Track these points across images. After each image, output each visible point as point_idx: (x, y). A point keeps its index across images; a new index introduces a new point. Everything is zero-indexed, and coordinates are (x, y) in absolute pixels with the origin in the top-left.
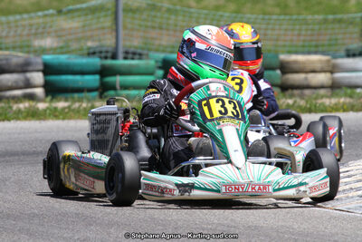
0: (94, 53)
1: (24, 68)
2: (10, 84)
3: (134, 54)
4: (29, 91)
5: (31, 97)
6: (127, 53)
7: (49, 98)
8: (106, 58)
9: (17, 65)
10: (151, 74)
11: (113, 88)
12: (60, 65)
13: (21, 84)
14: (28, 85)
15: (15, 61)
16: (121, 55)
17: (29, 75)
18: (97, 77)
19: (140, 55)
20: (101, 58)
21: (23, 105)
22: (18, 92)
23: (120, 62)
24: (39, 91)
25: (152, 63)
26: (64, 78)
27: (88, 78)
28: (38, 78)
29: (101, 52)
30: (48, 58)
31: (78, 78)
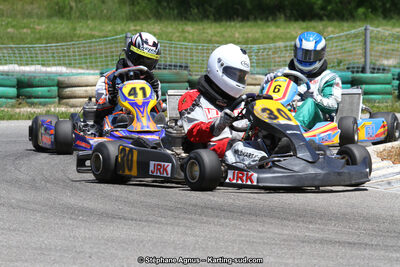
0: (348, 68)
3: (379, 69)
6: (374, 69)
8: (358, 72)
10: (389, 84)
16: (368, 70)
19: (384, 70)
20: (353, 72)
23: (368, 75)
25: (390, 75)
29: (353, 68)
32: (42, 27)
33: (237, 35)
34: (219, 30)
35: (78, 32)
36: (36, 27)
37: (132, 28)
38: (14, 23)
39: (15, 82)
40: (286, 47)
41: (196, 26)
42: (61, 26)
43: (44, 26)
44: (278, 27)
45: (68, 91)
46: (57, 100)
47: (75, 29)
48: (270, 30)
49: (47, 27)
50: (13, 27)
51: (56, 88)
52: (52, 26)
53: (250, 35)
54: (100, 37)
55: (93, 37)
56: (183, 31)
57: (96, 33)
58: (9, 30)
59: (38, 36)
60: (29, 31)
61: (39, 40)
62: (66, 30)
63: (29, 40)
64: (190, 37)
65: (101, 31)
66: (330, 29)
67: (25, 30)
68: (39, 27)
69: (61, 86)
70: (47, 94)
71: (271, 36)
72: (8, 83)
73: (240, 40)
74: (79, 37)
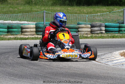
0: (118, 23)
1: (100, 26)
2: (97, 30)
4: (101, 31)
5: (102, 33)
7: (106, 33)
8: (121, 24)
9: (98, 25)
11: (122, 31)
12: (109, 25)
13: (99, 30)
14: (101, 30)
15: (98, 24)
17: (101, 28)
18: (118, 28)
21: (100, 35)
22: (99, 32)
24: (104, 32)
26: (110, 28)
27: (115, 28)
28: (104, 28)
29: (120, 22)
30: (107, 24)
31: (113, 28)
32: (21, 8)
33: (85, 11)
34: (79, 9)
35: (33, 10)
36: (19, 8)
37: (51, 8)
38: (12, 7)
39: (7, 27)
40: (101, 15)
41: (72, 8)
42: (28, 8)
43: (22, 8)
44: (99, 8)
45: (24, 30)
46: (21, 33)
47: (32, 9)
48: (96, 9)
49: (23, 8)
50: (12, 8)
51: (20, 29)
52: (24, 7)
53: (89, 11)
54: (40, 11)
55: (38, 11)
56: (67, 10)
57: (39, 10)
58: (10, 9)
59: (19, 11)
60: (17, 9)
61: (20, 12)
62: (29, 9)
63: (16, 12)
64: (69, 11)
65: (40, 9)
66: (116, 9)
67: (16, 9)
68: (20, 8)
69: (22, 28)
70: (18, 31)
71: (96, 11)
72: (4, 27)
73: (86, 12)
74: (33, 11)
